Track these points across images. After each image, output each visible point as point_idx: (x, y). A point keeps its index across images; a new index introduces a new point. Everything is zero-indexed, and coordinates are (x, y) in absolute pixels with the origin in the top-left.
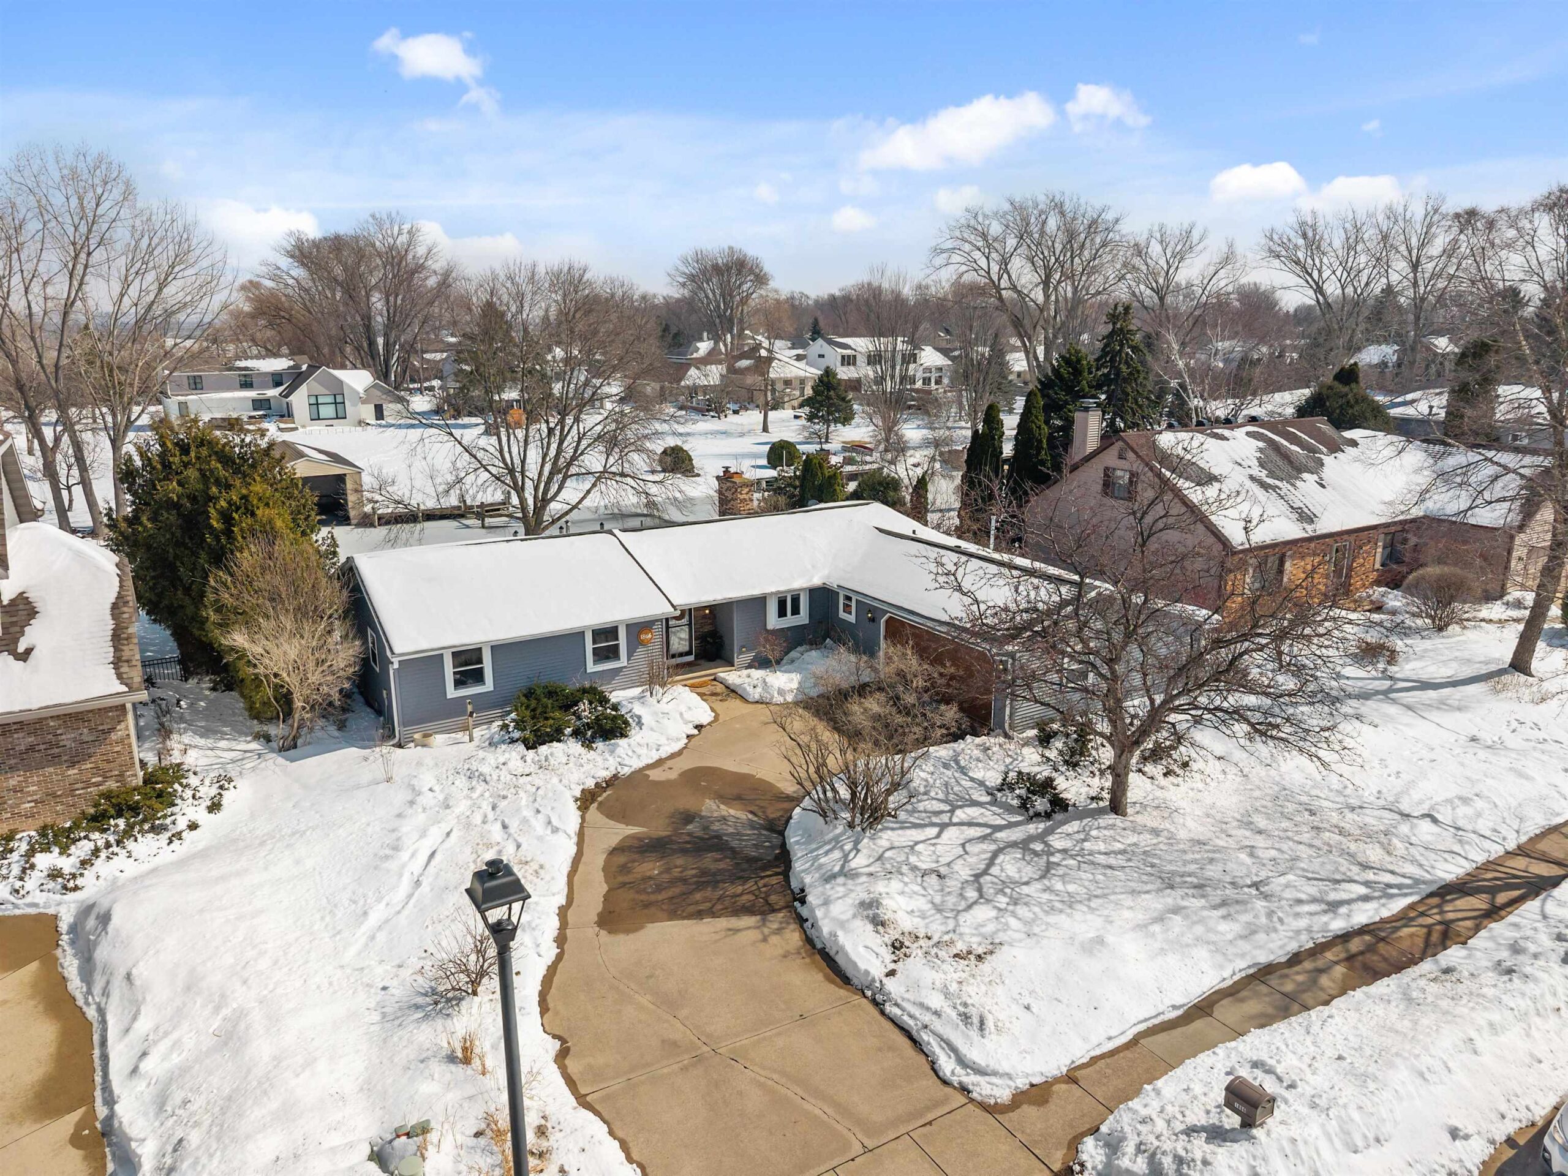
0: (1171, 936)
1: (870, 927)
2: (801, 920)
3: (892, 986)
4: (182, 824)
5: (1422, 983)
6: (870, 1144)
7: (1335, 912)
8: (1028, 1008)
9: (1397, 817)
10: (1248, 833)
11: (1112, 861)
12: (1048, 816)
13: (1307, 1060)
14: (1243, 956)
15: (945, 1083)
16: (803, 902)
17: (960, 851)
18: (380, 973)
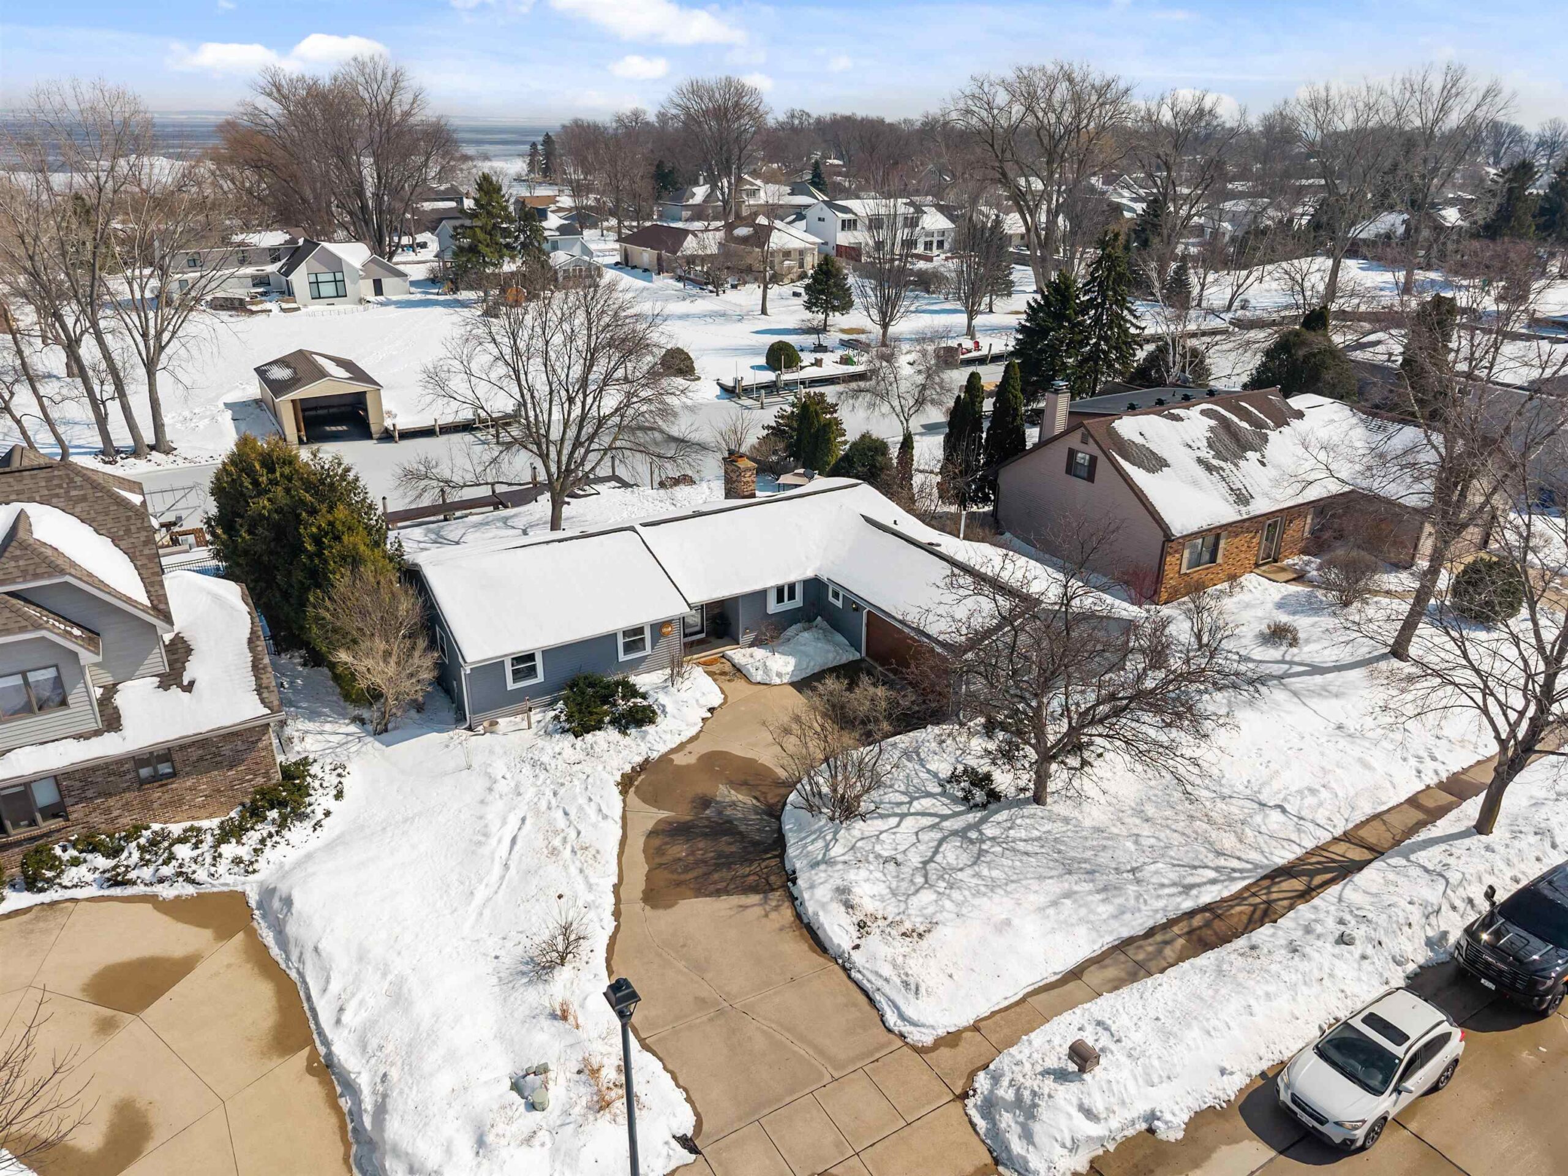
0: (1062, 917)
1: (843, 909)
2: (793, 899)
3: (857, 957)
4: (319, 815)
5: (1233, 956)
6: (836, 1075)
7: (1187, 894)
8: (951, 976)
9: (1256, 806)
10: (1138, 821)
11: (1029, 848)
12: (984, 806)
13: (1135, 1019)
14: (1111, 932)
15: (890, 1031)
16: (794, 883)
17: (914, 839)
18: (492, 945)
